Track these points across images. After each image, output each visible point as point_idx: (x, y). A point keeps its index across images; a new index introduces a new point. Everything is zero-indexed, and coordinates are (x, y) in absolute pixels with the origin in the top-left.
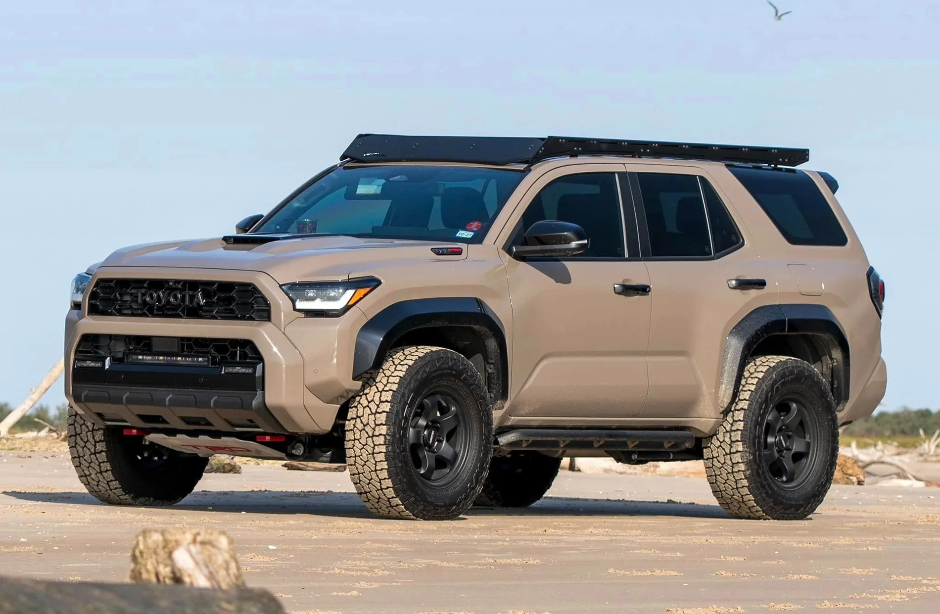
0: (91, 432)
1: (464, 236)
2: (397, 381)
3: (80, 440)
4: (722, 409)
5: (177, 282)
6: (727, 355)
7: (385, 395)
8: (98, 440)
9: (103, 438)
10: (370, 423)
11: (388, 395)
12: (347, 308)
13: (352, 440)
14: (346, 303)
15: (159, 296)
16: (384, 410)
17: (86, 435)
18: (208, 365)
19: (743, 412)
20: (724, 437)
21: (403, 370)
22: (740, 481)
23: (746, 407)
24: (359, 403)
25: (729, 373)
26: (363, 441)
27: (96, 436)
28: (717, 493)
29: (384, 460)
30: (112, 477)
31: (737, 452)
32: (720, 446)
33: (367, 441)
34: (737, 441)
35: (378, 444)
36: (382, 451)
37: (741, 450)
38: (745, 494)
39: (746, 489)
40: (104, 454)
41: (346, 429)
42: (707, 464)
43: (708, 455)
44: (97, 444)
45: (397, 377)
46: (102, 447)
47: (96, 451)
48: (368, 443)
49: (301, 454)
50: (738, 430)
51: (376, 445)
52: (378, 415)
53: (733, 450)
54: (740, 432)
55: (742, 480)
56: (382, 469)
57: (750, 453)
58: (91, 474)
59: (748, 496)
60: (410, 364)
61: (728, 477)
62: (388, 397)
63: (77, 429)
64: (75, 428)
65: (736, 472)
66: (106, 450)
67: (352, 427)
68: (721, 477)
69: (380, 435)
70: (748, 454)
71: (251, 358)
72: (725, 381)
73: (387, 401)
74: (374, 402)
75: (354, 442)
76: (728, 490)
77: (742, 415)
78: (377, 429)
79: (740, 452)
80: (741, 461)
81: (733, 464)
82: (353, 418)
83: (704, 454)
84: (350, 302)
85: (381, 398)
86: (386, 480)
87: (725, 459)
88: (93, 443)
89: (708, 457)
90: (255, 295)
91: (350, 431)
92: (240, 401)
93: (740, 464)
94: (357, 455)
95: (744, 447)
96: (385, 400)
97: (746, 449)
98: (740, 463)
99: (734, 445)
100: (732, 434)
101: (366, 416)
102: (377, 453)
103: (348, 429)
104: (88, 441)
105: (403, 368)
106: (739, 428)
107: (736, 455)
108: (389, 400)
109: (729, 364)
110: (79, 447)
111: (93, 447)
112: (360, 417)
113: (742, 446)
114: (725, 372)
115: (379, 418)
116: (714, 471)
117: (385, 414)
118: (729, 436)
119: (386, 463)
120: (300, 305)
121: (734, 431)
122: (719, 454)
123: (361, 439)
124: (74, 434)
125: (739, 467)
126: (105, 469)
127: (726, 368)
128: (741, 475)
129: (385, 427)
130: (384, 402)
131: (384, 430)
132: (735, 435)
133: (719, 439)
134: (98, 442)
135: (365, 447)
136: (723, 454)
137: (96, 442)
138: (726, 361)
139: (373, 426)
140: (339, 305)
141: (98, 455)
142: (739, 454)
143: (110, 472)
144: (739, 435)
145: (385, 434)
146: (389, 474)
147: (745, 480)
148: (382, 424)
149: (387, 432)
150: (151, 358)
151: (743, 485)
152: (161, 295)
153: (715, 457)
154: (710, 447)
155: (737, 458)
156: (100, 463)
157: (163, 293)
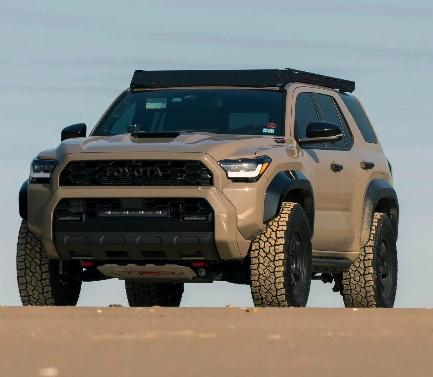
0: (39, 266)
1: (268, 132)
2: (285, 224)
3: (29, 272)
4: (363, 246)
5: (138, 161)
6: (365, 211)
7: (279, 234)
8: (44, 271)
9: (48, 270)
10: (271, 252)
11: (282, 234)
12: (260, 176)
13: (257, 264)
14: (259, 172)
15: (124, 171)
16: (281, 243)
17: (34, 268)
18: (168, 216)
19: (371, 247)
20: (359, 264)
21: (286, 217)
22: (369, 292)
23: (373, 245)
24: (260, 239)
25: (367, 223)
26: (266, 264)
27: (43, 269)
28: (350, 301)
29: (282, 276)
30: (50, 296)
31: (369, 273)
32: (357, 270)
33: (269, 264)
34: (370, 266)
35: (278, 265)
36: (281, 270)
37: (372, 272)
38: (371, 301)
39: (373, 297)
40: (48, 280)
41: (251, 256)
42: (346, 282)
43: (347, 276)
44: (43, 274)
45: (284, 222)
46: (47, 276)
47: (42, 278)
48: (270, 266)
49: (204, 275)
50: (369, 259)
51: (277, 266)
52: (276, 247)
53: (367, 272)
54: (371, 261)
55: (371, 292)
56: (280, 282)
57: (376, 274)
58: (34, 295)
59: (373, 302)
60: (289, 213)
61: (360, 290)
62: (282, 235)
63: (27, 265)
64: (25, 264)
65: (367, 287)
66: (50, 278)
67: (257, 255)
68: (355, 291)
69: (280, 259)
70: (375, 275)
71: (201, 210)
72: (365, 228)
73: (282, 237)
74: (272, 238)
75: (259, 265)
76: (359, 299)
77: (371, 250)
78: (277, 255)
79: (371, 273)
80: (371, 279)
81: (366, 281)
82: (257, 250)
83: (343, 276)
84: (261, 172)
85: (277, 235)
86: (282, 289)
87: (360, 279)
88: (40, 273)
89: (346, 277)
90: (202, 169)
91: (255, 258)
92: (197, 239)
93: (371, 282)
94: (261, 273)
95: (373, 270)
96: (280, 237)
97: (374, 272)
98: (371, 280)
99: (367, 269)
100: (365, 262)
101: (267, 247)
102: (277, 272)
103: (254, 257)
104: (36, 272)
105: (285, 215)
106: (370, 258)
107: (368, 276)
108: (283, 237)
109: (366, 217)
110: (28, 276)
111: (40, 276)
112: (262, 249)
113: (372, 270)
114: (364, 222)
115: (278, 249)
116: (350, 287)
117: (282, 246)
118: (363, 263)
119: (283, 278)
120: (231, 174)
121: (367, 260)
122: (356, 275)
123: (264, 262)
124: (24, 268)
125: (370, 284)
126: (47, 291)
127: (365, 219)
128: (371, 289)
129: (283, 255)
130: (279, 238)
131: (282, 256)
132: (367, 263)
133: (356, 265)
134: (44, 272)
135: (267, 268)
136: (359, 275)
137: (42, 272)
138: (365, 215)
139: (274, 254)
140: (254, 174)
141: (43, 282)
142: (370, 275)
143: (50, 292)
144: (371, 263)
145: (283, 259)
146: (284, 286)
147: (373, 292)
148: (280, 253)
149: (284, 258)
150: (118, 213)
151: (371, 295)
152: (127, 170)
153: (352, 278)
154: (348, 271)
155: (369, 277)
156: (43, 287)
157: (128, 169)
